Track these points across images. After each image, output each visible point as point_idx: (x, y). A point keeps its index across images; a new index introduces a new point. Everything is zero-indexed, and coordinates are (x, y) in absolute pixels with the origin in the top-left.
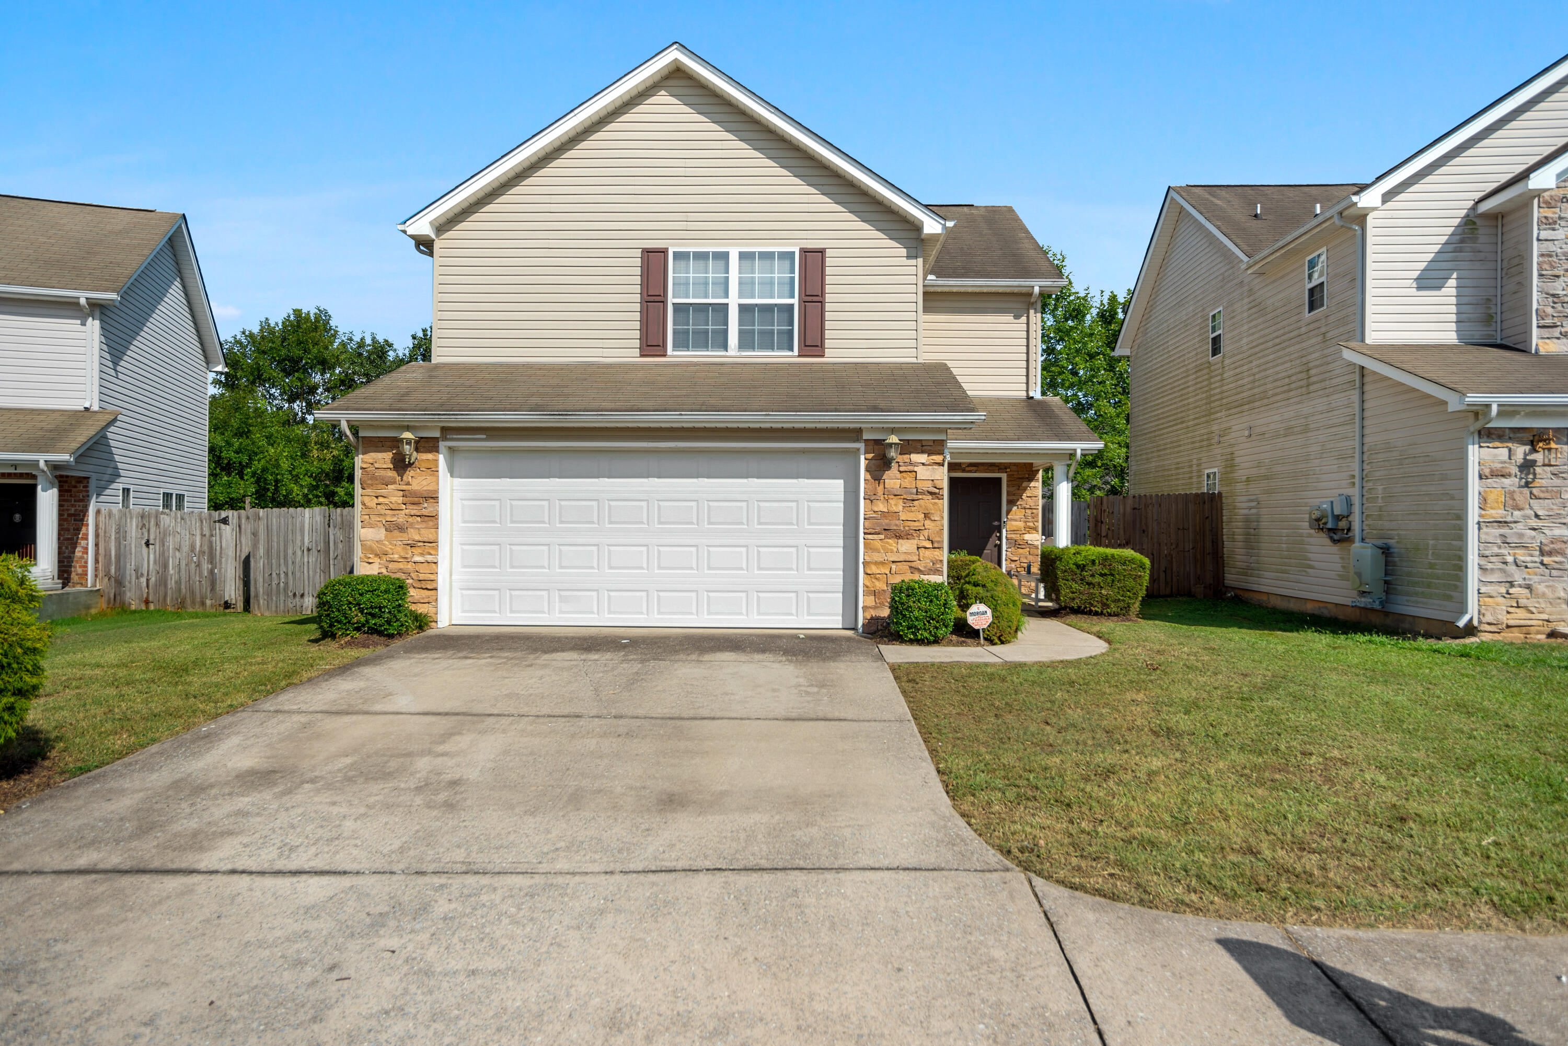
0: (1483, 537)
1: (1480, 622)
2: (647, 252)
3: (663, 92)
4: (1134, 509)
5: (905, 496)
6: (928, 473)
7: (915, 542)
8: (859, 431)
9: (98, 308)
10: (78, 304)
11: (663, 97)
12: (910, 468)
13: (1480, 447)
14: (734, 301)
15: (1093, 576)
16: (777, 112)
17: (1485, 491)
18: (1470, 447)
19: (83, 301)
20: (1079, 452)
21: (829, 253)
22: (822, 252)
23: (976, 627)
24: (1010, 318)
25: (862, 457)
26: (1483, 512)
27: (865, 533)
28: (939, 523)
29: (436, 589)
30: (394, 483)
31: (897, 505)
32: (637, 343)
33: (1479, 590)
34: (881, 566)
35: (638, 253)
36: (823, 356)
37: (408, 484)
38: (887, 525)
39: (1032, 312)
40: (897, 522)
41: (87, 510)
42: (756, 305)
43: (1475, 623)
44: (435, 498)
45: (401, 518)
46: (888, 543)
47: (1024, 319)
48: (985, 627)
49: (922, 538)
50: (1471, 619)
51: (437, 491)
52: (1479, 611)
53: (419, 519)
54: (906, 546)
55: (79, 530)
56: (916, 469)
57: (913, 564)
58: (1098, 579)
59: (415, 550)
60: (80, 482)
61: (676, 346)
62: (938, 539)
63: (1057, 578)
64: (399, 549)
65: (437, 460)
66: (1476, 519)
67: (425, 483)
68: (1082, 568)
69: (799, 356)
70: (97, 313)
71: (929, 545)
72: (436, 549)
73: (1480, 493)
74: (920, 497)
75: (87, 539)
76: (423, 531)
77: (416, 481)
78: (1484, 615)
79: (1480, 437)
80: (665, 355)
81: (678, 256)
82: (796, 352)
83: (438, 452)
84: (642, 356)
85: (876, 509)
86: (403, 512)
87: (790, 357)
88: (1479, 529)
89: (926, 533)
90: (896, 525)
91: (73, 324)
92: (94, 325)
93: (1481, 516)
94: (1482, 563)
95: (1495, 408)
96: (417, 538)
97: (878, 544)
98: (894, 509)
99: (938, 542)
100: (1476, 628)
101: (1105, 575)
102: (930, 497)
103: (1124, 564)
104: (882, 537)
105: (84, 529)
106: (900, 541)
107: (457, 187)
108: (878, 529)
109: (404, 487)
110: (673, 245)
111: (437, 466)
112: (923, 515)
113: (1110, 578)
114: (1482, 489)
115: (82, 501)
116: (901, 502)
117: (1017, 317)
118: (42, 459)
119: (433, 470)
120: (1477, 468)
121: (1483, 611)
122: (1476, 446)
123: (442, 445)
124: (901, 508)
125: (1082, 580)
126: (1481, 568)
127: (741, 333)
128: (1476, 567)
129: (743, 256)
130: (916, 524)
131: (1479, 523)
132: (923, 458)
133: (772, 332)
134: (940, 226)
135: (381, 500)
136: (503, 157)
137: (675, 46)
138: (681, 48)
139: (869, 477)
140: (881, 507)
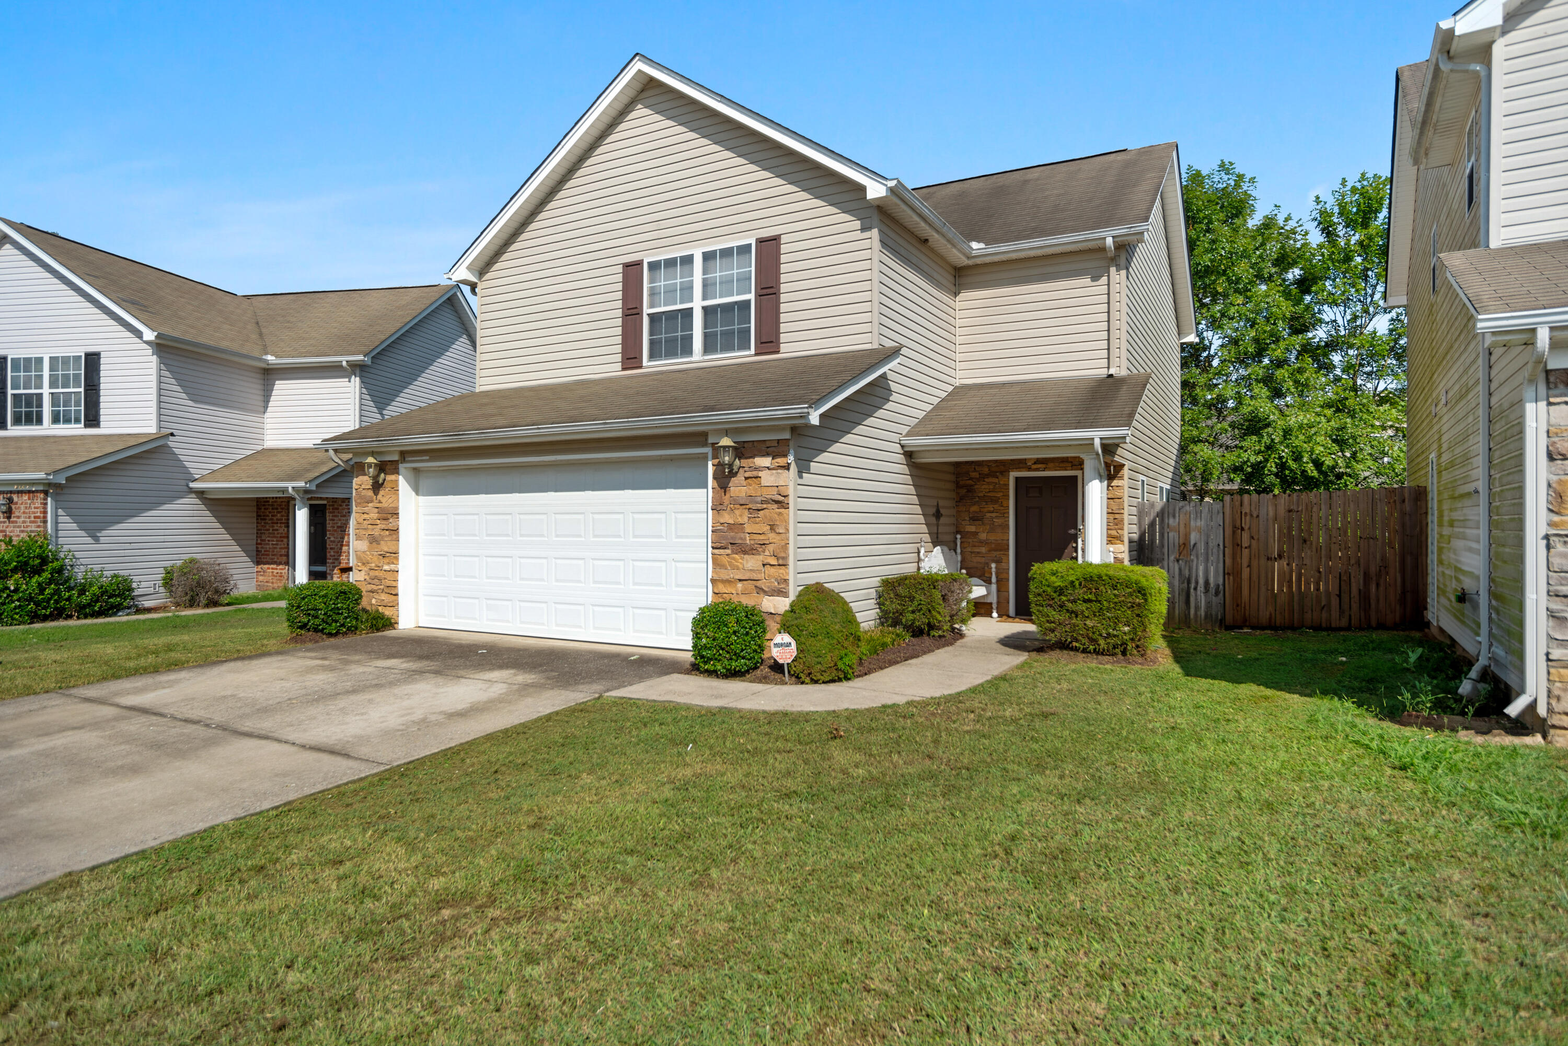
0: (1557, 562)
1: (1550, 710)
2: (627, 266)
3: (640, 106)
4: (1290, 511)
5: (750, 506)
6: (772, 478)
7: (761, 557)
8: (705, 435)
9: (357, 369)
10: (342, 366)
11: (640, 111)
12: (755, 473)
13: (1550, 404)
14: (697, 304)
15: (1074, 601)
16: (723, 100)
17: (1560, 482)
18: (1530, 408)
19: (344, 364)
20: (1097, 442)
21: (784, 239)
22: (776, 239)
23: (781, 661)
24: (1087, 281)
25: (710, 464)
26: (1556, 518)
27: (713, 548)
28: (783, 536)
29: (396, 595)
30: (372, 501)
31: (742, 516)
32: (619, 357)
33: (1547, 654)
34: (727, 585)
35: (620, 269)
36: (778, 352)
37: (380, 502)
38: (732, 538)
39: (1113, 270)
40: (742, 535)
41: (348, 523)
42: (719, 305)
43: (1542, 710)
44: (396, 514)
45: (376, 532)
46: (734, 559)
47: (1104, 280)
48: (789, 661)
49: (767, 553)
50: (1533, 706)
51: (397, 508)
52: (1549, 691)
53: (387, 533)
54: (751, 563)
55: (343, 538)
56: (760, 474)
57: (758, 584)
58: (1082, 607)
59: (386, 560)
60: (343, 502)
61: (652, 356)
62: (783, 555)
63: (1029, 604)
64: (375, 559)
65: (397, 481)
66: (1544, 530)
67: (390, 501)
68: (1060, 591)
69: (756, 354)
70: (358, 372)
71: (774, 562)
72: (397, 558)
73: (1549, 485)
74: (765, 506)
75: (348, 545)
76: (389, 543)
77: (384, 497)
78: (1558, 698)
79: (1548, 388)
80: (641, 367)
81: (654, 266)
82: (753, 351)
83: (398, 473)
84: (624, 369)
85: (722, 521)
86: (379, 527)
87: (747, 355)
88: (1548, 547)
89: (771, 548)
90: (741, 539)
91: (343, 382)
92: (356, 381)
93: (1551, 524)
94: (1553, 606)
95: (1543, 337)
96: (386, 549)
97: (725, 560)
98: (740, 520)
99: (783, 558)
100: (1544, 720)
101: (1089, 601)
102: (776, 506)
103: (1114, 587)
104: (729, 551)
105: (346, 538)
106: (746, 556)
107: (482, 233)
108: (724, 543)
109: (378, 505)
110: (648, 256)
111: (397, 486)
112: (768, 527)
113: (1095, 606)
114: (1555, 478)
115: (344, 516)
116: (746, 512)
117: (1095, 278)
118: (290, 485)
119: (395, 489)
120: (1543, 441)
121: (1556, 692)
122: (1542, 405)
123: (402, 467)
124: (746, 519)
125: (1061, 606)
126: (1552, 615)
127: (706, 336)
128: (1543, 614)
129: (708, 257)
130: (762, 537)
131: (1547, 537)
132: (766, 461)
133: (733, 332)
134: (885, 188)
135: (365, 516)
136: (512, 199)
137: (637, 58)
138: (642, 59)
139: (716, 485)
140: (727, 518)
